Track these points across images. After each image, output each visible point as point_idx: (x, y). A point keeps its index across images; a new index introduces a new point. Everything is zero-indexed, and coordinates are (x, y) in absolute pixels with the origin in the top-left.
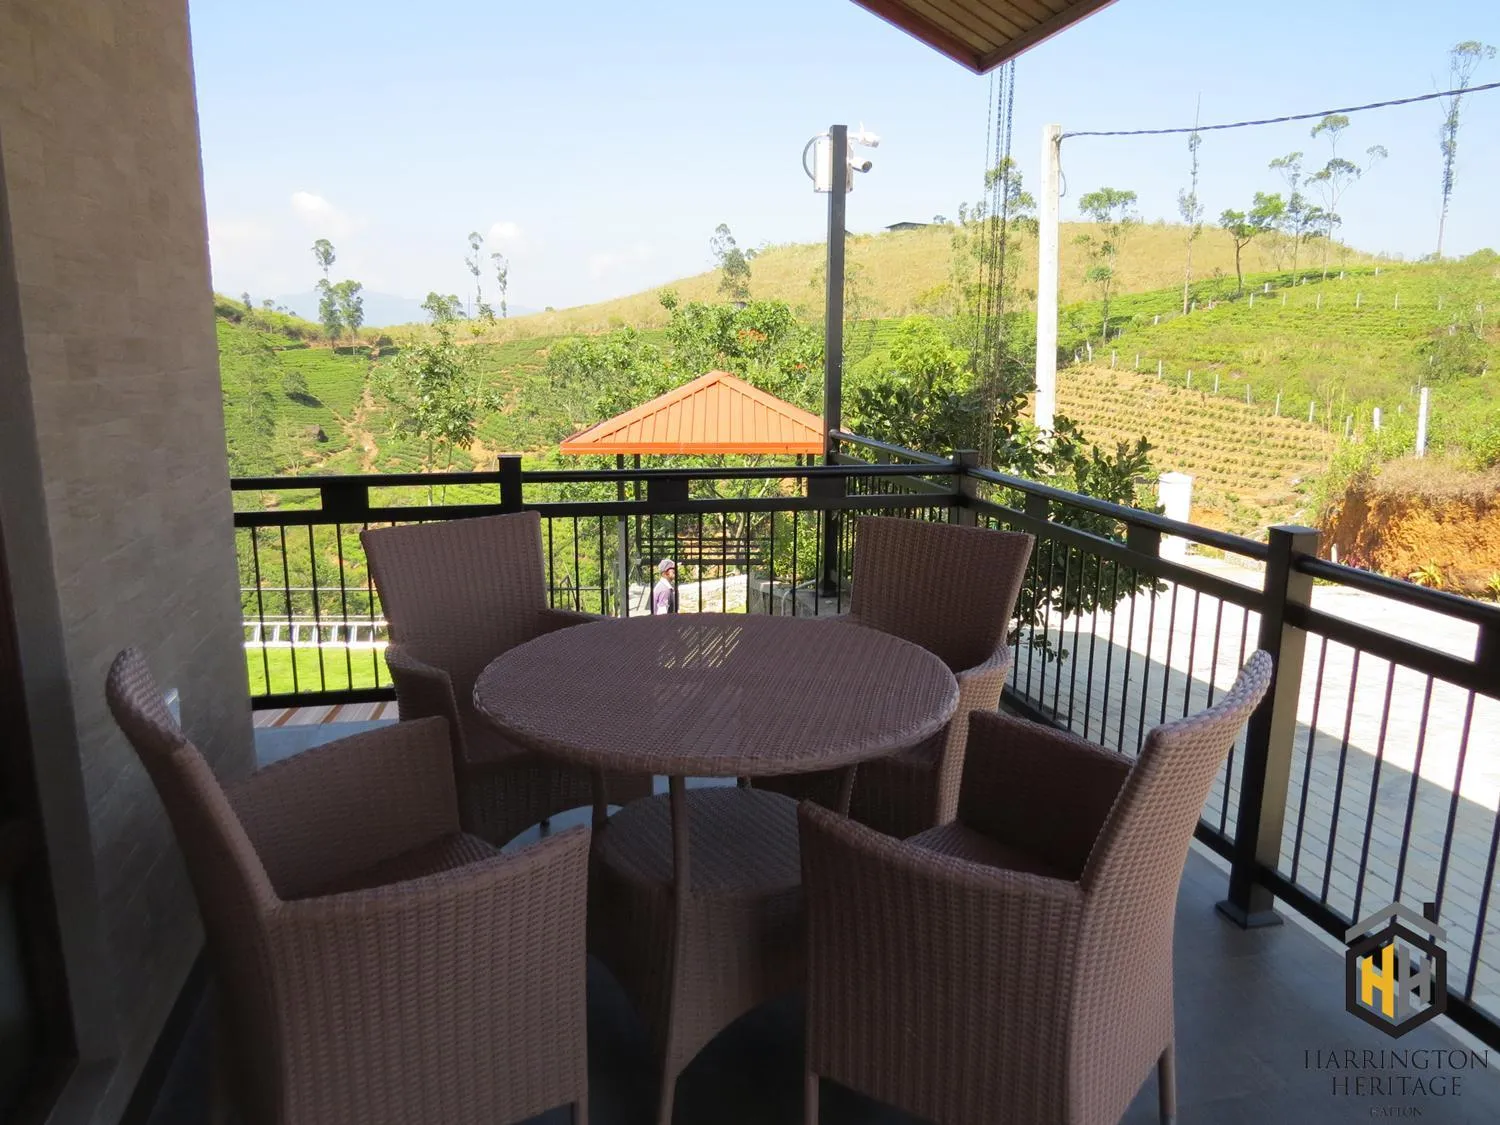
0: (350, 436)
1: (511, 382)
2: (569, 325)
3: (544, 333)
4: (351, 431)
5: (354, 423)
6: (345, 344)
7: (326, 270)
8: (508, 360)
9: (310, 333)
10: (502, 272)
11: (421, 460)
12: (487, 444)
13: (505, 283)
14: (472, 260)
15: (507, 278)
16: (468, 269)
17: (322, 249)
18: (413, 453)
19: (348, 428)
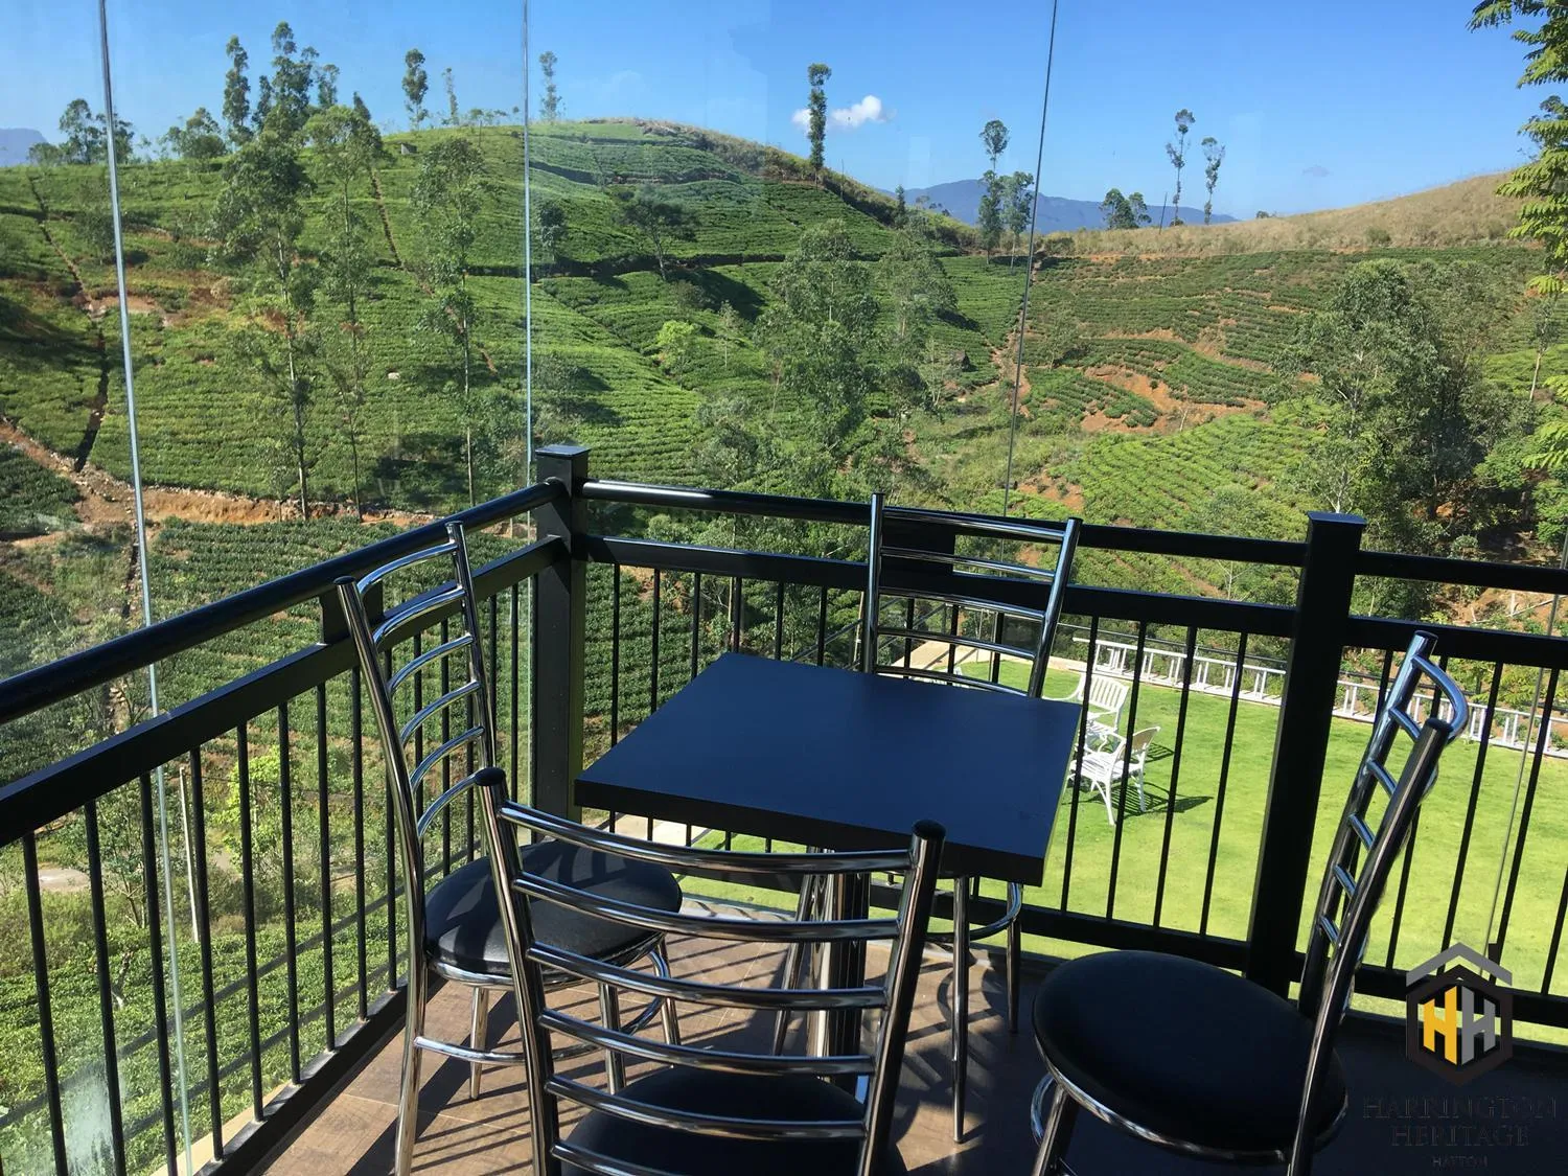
0: (998, 367)
1: (1216, 311)
2: (1307, 236)
3: (1265, 247)
4: (999, 361)
5: (1005, 351)
6: (1003, 252)
7: (994, 159)
8: (1212, 282)
9: (964, 237)
10: (1214, 163)
11: (1085, 405)
12: (1176, 392)
13: (1215, 178)
14: (1176, 146)
15: (1219, 171)
16: (1168, 159)
17: (993, 133)
18: (1076, 394)
19: (998, 359)
